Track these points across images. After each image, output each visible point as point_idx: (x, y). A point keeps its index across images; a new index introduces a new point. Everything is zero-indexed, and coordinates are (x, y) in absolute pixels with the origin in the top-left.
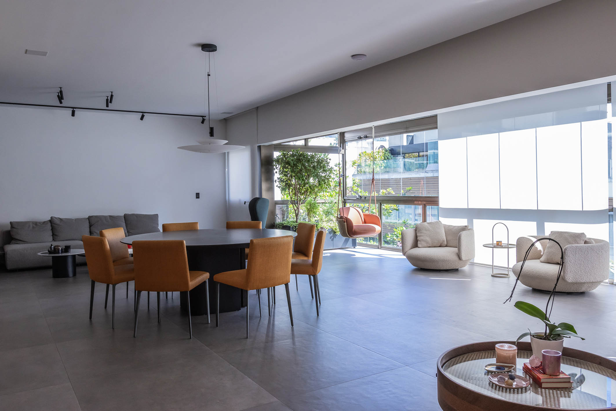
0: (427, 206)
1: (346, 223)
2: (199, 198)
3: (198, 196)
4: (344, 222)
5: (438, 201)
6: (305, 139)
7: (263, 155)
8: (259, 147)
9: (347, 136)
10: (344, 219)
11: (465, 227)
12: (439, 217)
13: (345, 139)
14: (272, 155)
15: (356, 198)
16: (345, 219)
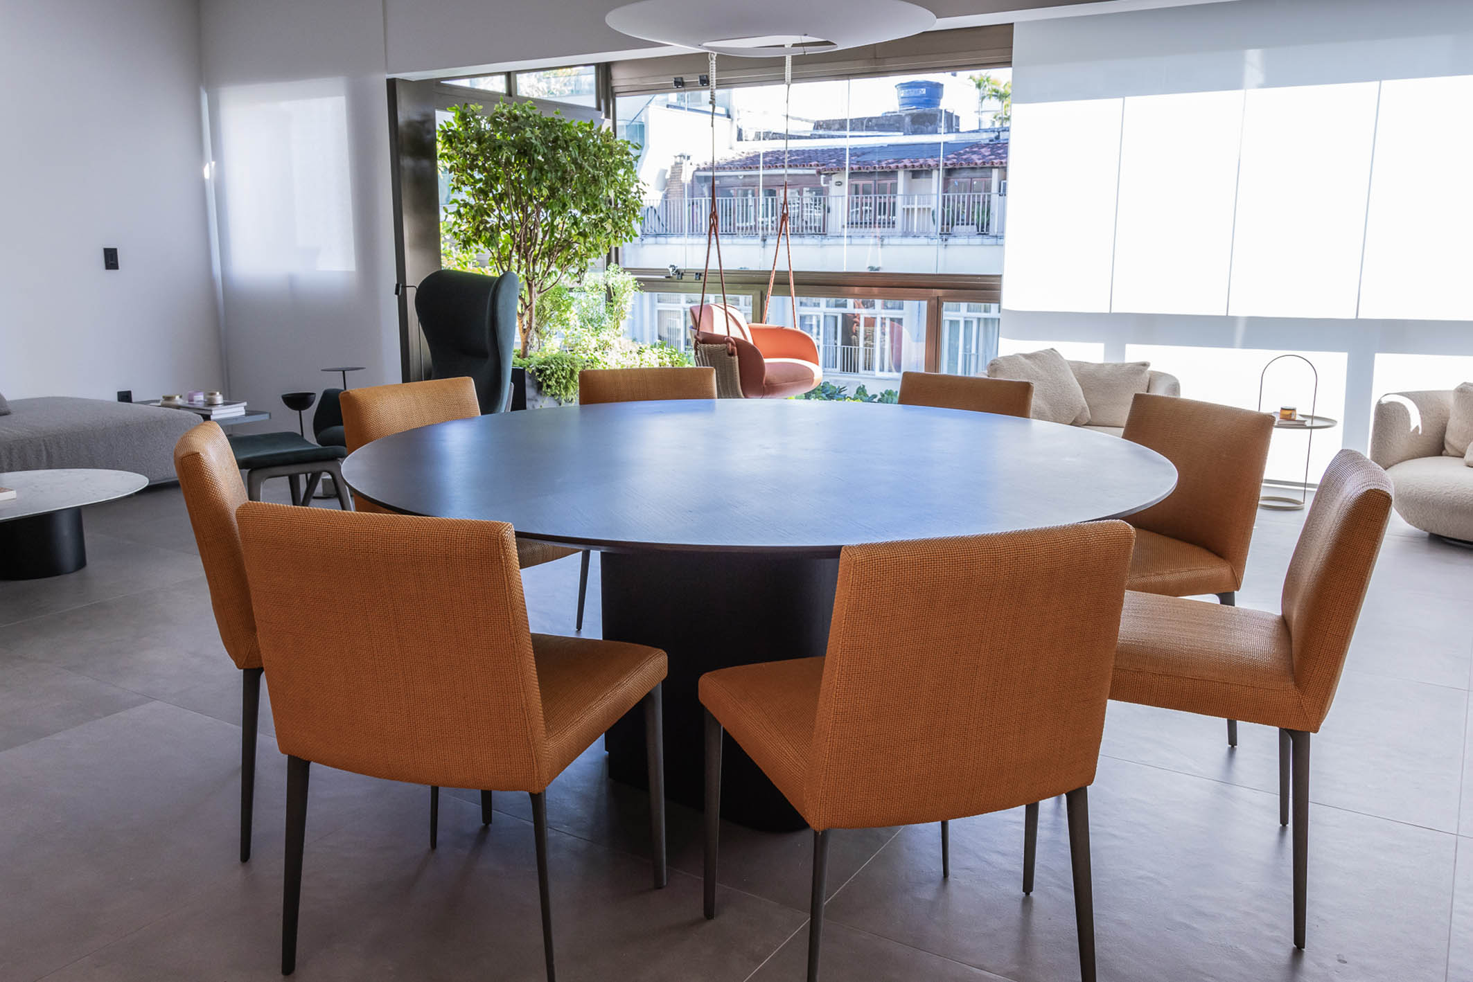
0: (945, 303)
1: (737, 357)
2: (116, 268)
3: (111, 259)
4: (732, 354)
5: (1000, 290)
6: (509, 75)
7: (402, 118)
8: (392, 84)
9: (620, 78)
10: (730, 345)
11: (1142, 367)
12: (1000, 338)
13: (613, 85)
14: (431, 120)
15: (663, 277)
16: (732, 344)
